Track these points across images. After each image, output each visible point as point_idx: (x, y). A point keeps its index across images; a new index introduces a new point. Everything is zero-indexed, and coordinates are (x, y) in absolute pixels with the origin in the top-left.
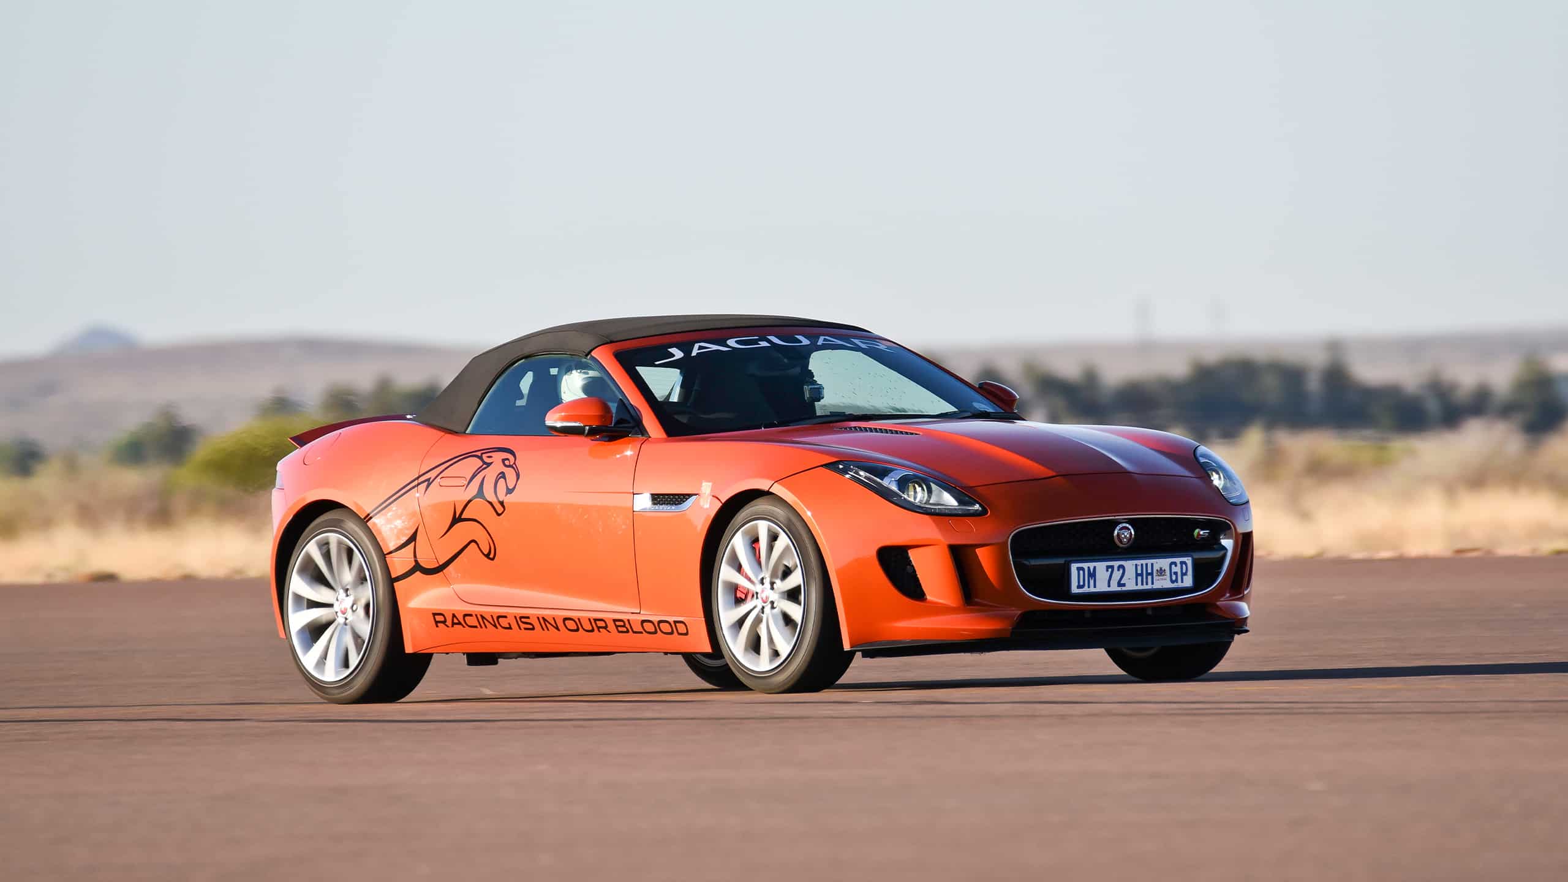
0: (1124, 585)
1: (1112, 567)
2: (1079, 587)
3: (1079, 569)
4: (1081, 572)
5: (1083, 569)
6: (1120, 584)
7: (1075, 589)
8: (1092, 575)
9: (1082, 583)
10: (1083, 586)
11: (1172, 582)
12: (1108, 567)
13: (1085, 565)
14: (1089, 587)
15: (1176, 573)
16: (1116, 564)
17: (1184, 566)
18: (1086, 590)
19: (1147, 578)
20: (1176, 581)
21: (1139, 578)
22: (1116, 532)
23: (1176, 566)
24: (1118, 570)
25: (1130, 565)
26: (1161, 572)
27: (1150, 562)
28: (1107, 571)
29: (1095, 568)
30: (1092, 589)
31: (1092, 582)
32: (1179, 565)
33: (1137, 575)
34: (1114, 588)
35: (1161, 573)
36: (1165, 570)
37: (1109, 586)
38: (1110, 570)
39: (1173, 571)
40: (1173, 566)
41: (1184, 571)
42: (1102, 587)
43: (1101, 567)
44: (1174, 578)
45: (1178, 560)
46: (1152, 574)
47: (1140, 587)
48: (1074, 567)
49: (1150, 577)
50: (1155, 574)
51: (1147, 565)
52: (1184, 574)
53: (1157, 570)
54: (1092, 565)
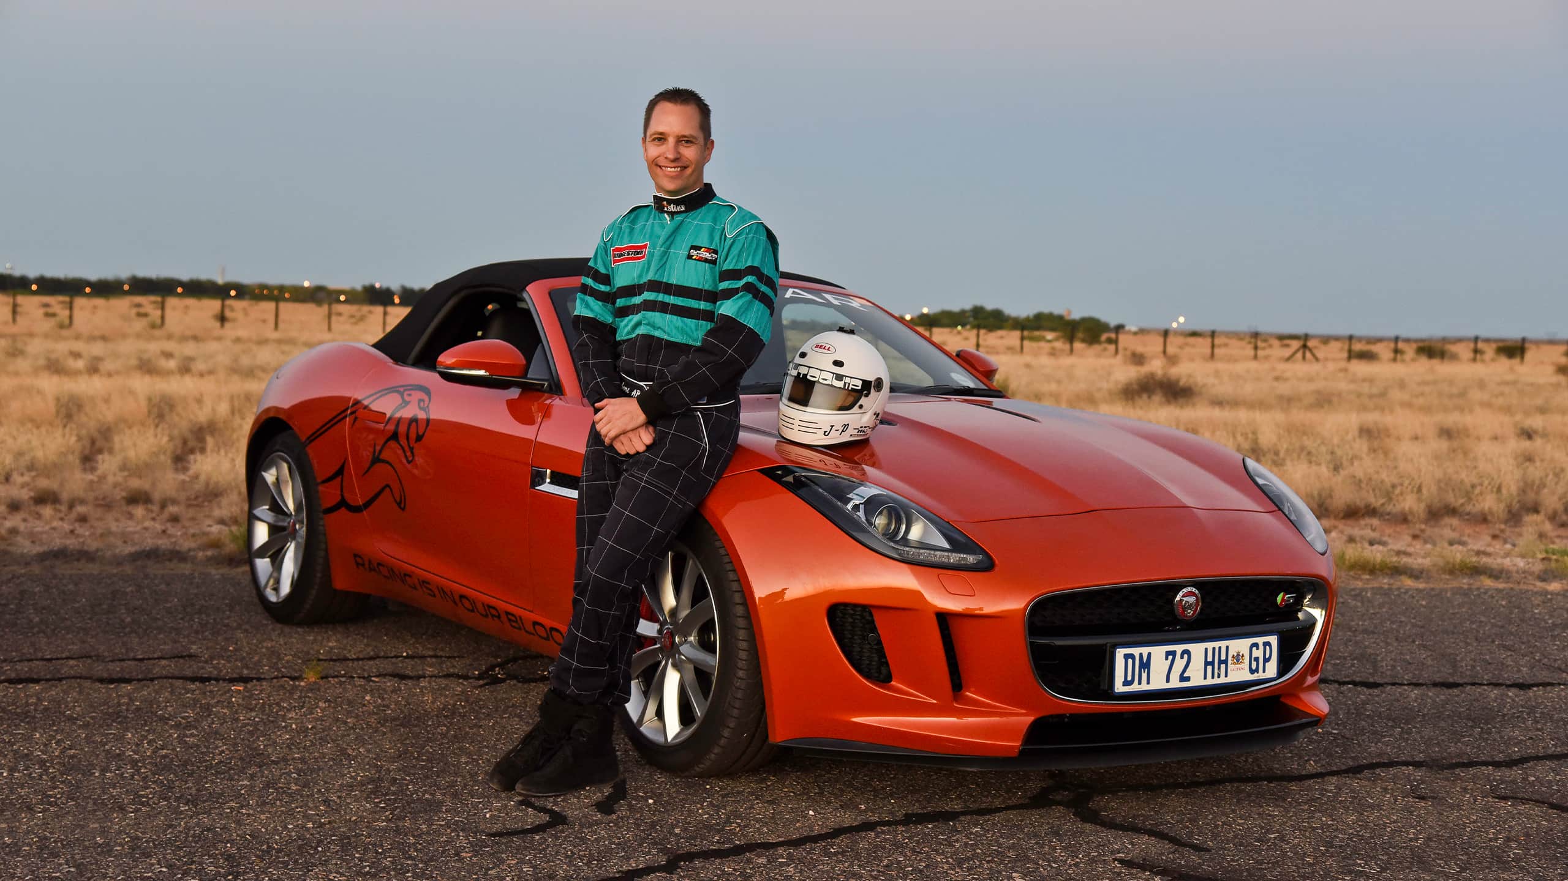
0: (1188, 679)
1: (1173, 653)
2: (1126, 683)
3: (1127, 657)
4: (1130, 661)
5: (1132, 656)
6: (1183, 679)
7: (1119, 687)
8: (1145, 665)
9: (1129, 678)
10: (1130, 683)
11: (1252, 672)
12: (1168, 653)
13: (1136, 651)
14: (1140, 683)
15: (1257, 659)
16: (1179, 648)
17: (1268, 648)
18: (1135, 687)
19: (1219, 668)
20: (1257, 670)
21: (1209, 668)
22: (1178, 598)
23: (1258, 649)
24: (1182, 657)
25: (1197, 650)
26: (1238, 658)
27: (1223, 644)
28: (1167, 659)
29: (1149, 654)
30: (1144, 687)
31: (1144, 676)
32: (1261, 647)
33: (1207, 663)
34: (1175, 683)
35: (1238, 661)
36: (1243, 656)
37: (1168, 681)
38: (1170, 657)
39: (1253, 656)
40: (1254, 649)
41: (1267, 656)
42: (1158, 682)
43: (1158, 652)
44: (1254, 667)
45: (1260, 640)
46: (1225, 662)
47: (1210, 681)
48: (1120, 653)
49: (1223, 666)
50: (1230, 661)
51: (1220, 648)
52: (1266, 660)
53: (1233, 657)
54: (1145, 651)
